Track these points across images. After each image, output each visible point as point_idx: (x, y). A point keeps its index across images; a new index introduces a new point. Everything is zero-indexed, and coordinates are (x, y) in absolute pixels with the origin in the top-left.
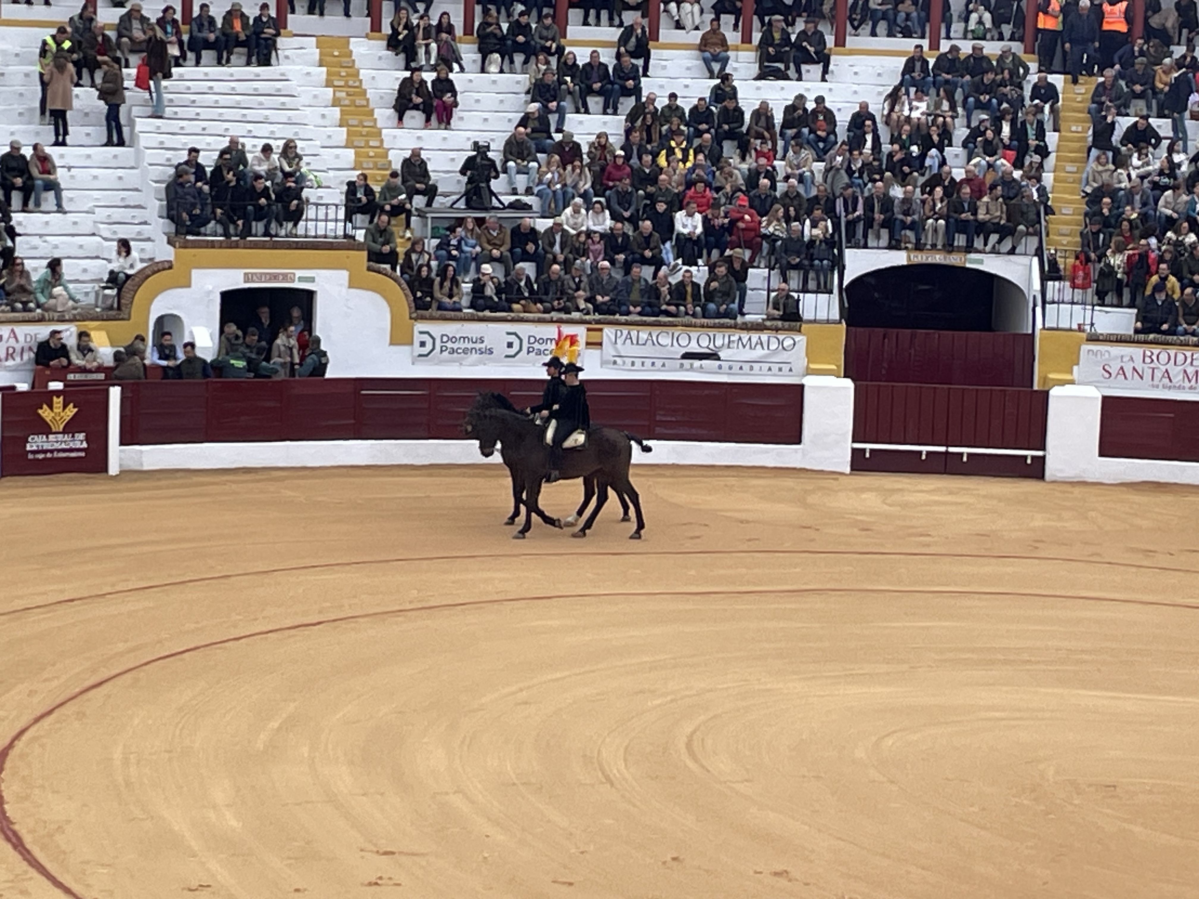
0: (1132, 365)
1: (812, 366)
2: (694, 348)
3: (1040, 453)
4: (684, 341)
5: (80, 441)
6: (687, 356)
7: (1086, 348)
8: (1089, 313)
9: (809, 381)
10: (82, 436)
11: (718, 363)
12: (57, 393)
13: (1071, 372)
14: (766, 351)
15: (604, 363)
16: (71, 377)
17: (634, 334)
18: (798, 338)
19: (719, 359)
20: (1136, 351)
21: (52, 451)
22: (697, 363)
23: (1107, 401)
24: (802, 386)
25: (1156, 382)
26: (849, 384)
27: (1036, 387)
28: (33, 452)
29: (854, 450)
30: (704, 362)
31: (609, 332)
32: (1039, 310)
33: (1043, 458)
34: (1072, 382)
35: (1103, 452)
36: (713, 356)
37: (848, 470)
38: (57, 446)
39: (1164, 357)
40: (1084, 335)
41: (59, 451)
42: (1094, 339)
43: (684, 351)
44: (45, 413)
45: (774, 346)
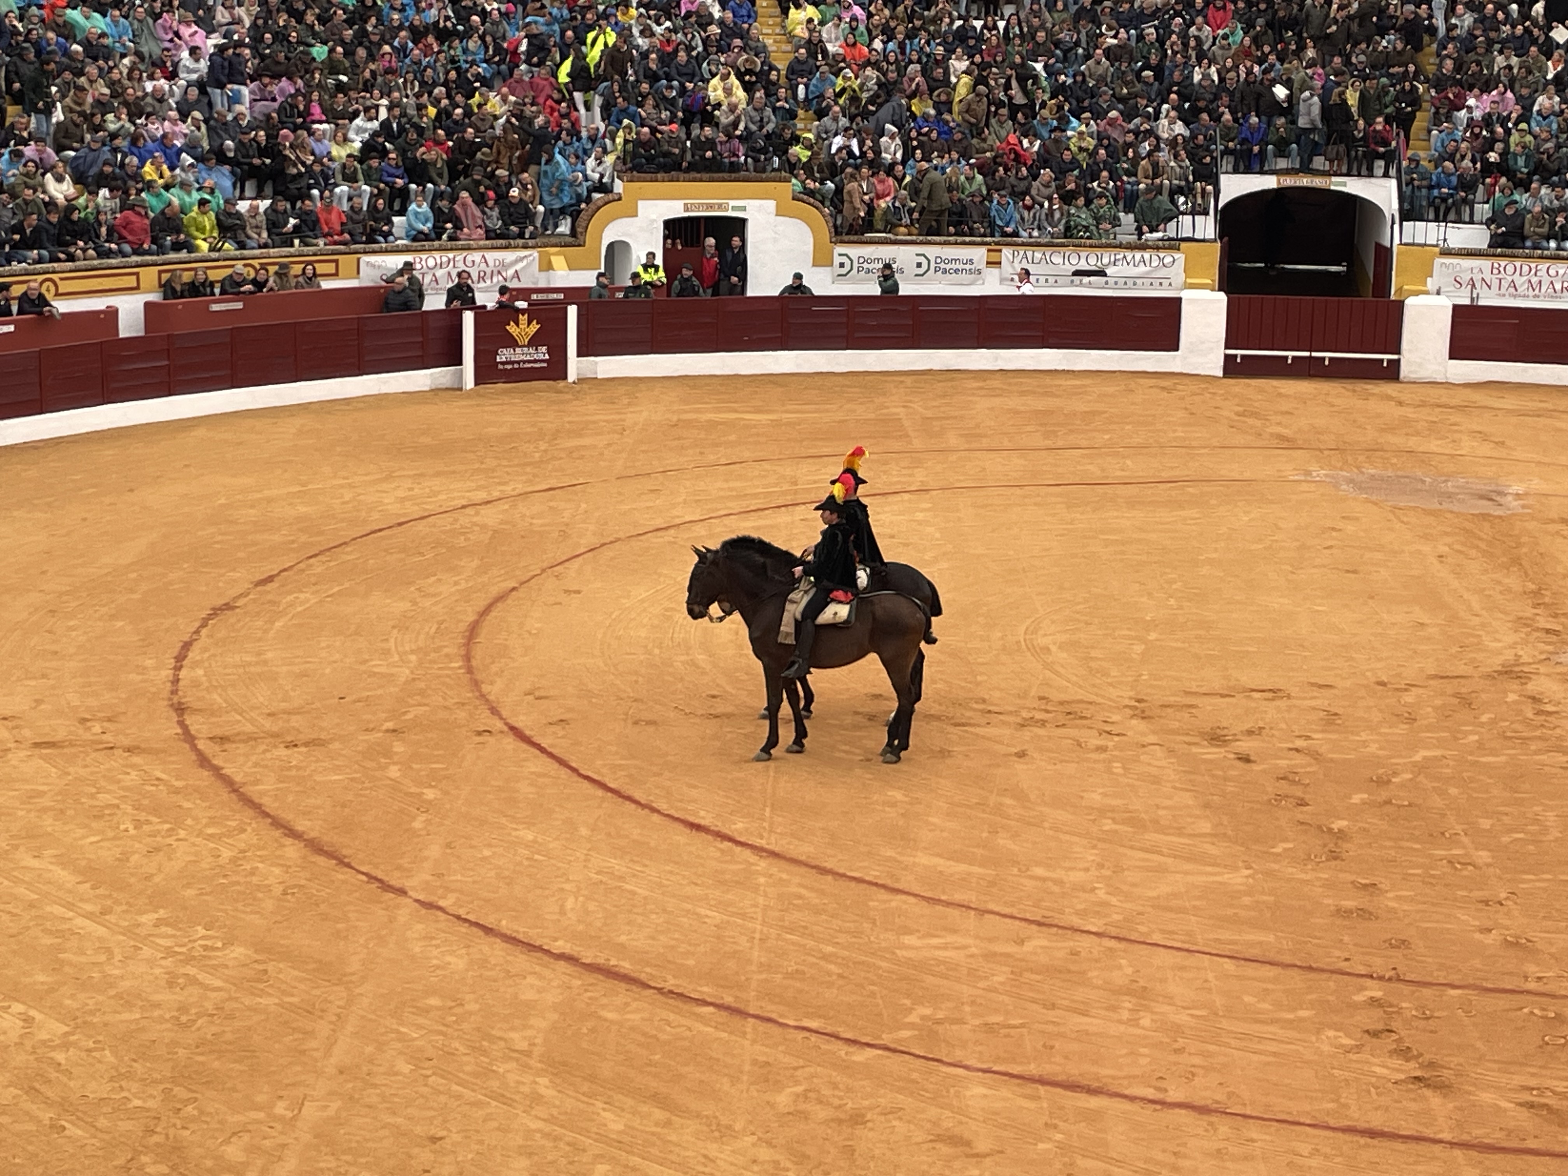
0: (1480, 276)
1: (1189, 281)
2: (1083, 266)
3: (1395, 357)
4: (1074, 261)
5: (542, 353)
6: (1077, 273)
7: (1439, 261)
8: (1442, 229)
9: (1186, 295)
10: (544, 349)
11: (1104, 279)
12: (523, 312)
13: (1425, 284)
14: (1148, 268)
15: (1002, 280)
16: (534, 297)
17: (1030, 254)
18: (1176, 256)
19: (1105, 275)
20: (1485, 264)
21: (518, 362)
22: (1086, 280)
23: (1456, 308)
24: (1179, 300)
25: (1503, 290)
26: (1222, 297)
27: (1393, 297)
28: (503, 363)
29: (1227, 356)
30: (1092, 278)
31: (1007, 252)
32: (1396, 227)
33: (1399, 361)
34: (1427, 293)
35: (1452, 357)
36: (1101, 273)
37: (1220, 373)
38: (523, 358)
39: (1511, 269)
40: (1437, 250)
41: (525, 362)
42: (1447, 253)
43: (1074, 269)
44: (512, 328)
45: (1155, 264)
